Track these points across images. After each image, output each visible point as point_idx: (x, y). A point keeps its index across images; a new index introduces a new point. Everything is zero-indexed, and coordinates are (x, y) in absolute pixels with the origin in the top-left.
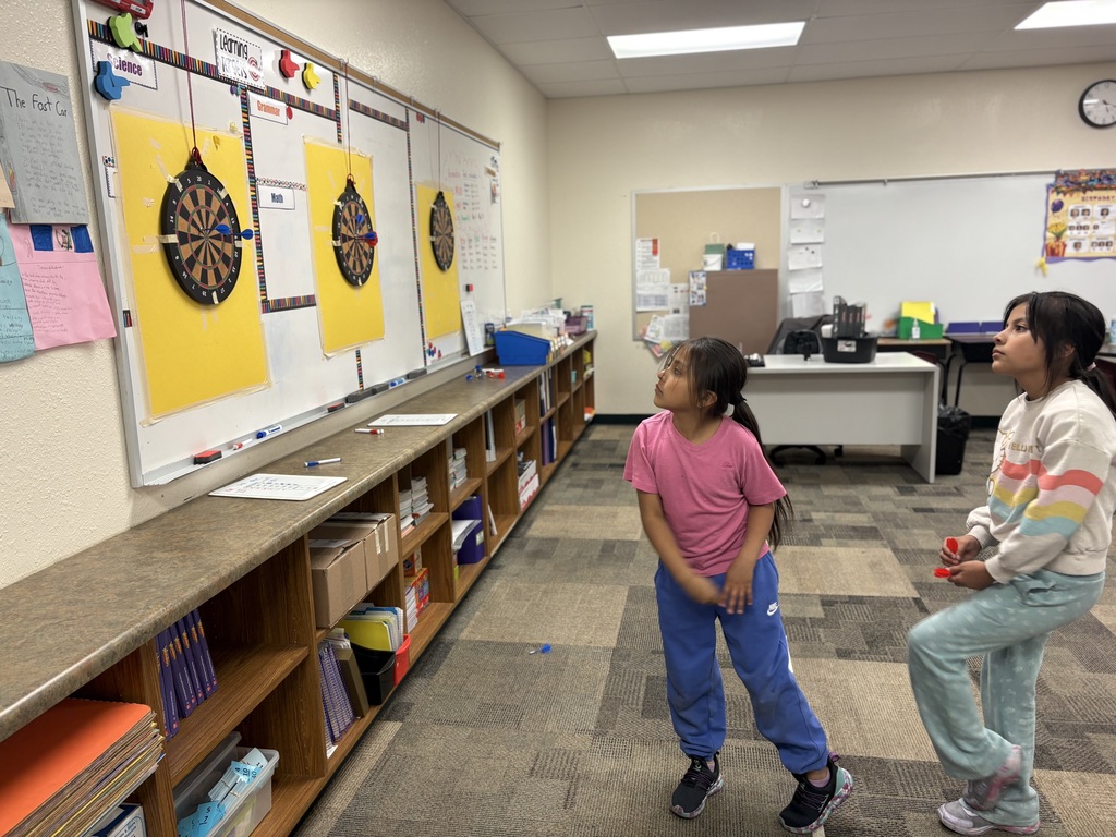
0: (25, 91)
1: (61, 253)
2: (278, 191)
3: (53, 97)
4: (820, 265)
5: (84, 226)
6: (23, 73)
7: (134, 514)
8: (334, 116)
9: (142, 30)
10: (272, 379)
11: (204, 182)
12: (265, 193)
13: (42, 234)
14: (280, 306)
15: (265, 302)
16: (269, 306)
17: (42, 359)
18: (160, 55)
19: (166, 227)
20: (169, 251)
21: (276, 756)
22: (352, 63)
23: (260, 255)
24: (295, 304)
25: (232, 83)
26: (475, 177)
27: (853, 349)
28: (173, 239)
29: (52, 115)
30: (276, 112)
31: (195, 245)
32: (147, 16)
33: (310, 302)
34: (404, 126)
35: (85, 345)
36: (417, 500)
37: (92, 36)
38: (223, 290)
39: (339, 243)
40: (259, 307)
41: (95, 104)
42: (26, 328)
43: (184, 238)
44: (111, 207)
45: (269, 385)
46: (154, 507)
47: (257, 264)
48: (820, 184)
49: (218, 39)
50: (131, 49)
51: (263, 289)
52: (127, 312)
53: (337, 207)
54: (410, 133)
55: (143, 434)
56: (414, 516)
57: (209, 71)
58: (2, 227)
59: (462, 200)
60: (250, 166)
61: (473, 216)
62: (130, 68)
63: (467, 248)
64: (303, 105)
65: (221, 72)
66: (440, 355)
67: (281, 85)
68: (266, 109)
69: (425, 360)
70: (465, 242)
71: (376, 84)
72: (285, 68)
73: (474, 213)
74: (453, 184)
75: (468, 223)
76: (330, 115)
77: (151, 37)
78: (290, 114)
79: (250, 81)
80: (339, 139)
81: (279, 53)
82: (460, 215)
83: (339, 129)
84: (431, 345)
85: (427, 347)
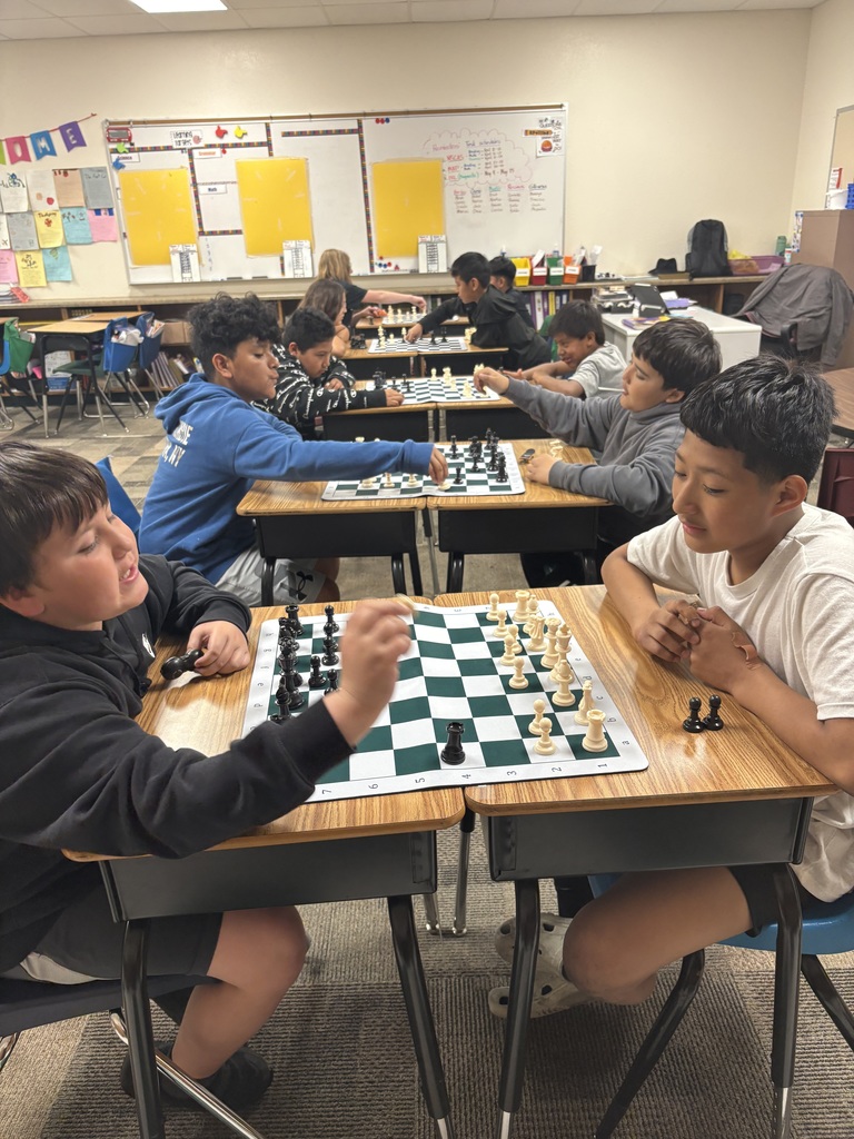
0: (91, 174)
1: (104, 216)
2: (211, 187)
3: (101, 173)
5: (112, 208)
6: (91, 169)
8: (267, 144)
9: (132, 144)
12: (202, 190)
13: (98, 212)
14: (213, 233)
15: (202, 231)
16: (202, 233)
17: (96, 244)
18: (143, 150)
23: (199, 214)
24: (224, 233)
25: (183, 150)
26: (493, 142)
29: (100, 178)
30: (214, 153)
32: (131, 140)
33: (238, 232)
34: (358, 131)
35: (115, 241)
37: (111, 153)
40: (197, 234)
41: (114, 173)
42: (90, 235)
44: (119, 203)
47: (196, 218)
49: (173, 135)
50: (126, 152)
51: (201, 227)
52: (125, 233)
55: (131, 270)
57: (169, 148)
58: (85, 210)
59: (461, 164)
60: (194, 179)
61: (486, 173)
62: (127, 158)
63: (468, 198)
64: (236, 145)
65: (175, 147)
66: (397, 268)
67: (218, 141)
68: (205, 154)
69: (372, 269)
70: (463, 193)
71: (311, 117)
72: (221, 133)
73: (490, 171)
74: (444, 154)
75: (475, 179)
76: (261, 144)
77: (136, 146)
78: (224, 152)
79: (194, 145)
80: (271, 155)
81: (215, 128)
82: (456, 174)
83: (270, 149)
84: (382, 261)
85: (376, 262)
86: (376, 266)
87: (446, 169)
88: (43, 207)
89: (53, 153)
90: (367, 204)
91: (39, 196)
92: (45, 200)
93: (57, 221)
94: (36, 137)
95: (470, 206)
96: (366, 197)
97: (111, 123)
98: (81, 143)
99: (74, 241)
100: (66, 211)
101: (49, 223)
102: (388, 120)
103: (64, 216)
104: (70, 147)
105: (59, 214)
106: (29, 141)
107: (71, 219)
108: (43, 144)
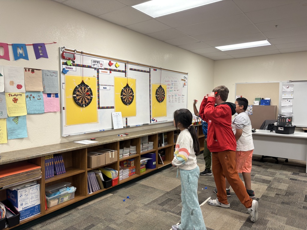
0: (49, 74)
1: (52, 98)
2: (104, 87)
3: (54, 74)
4: (292, 105)
5: (58, 94)
6: (49, 71)
7: (61, 141)
8: (125, 72)
9: (74, 62)
10: (99, 121)
11: (84, 86)
12: (101, 88)
13: (49, 95)
14: (103, 108)
15: (99, 107)
17: (46, 114)
18: (78, 65)
19: (74, 93)
20: (74, 98)
21: (76, 188)
24: (108, 108)
25: (95, 69)
26: (176, 81)
27: (283, 130)
28: (75, 95)
29: (54, 77)
30: (107, 72)
31: (80, 97)
32: (74, 60)
33: (112, 107)
34: (149, 72)
35: (55, 112)
36: (131, 150)
37: (62, 64)
38: (86, 104)
39: (122, 96)
40: (97, 108)
41: (62, 75)
42: (43, 109)
43: (77, 95)
44: (63, 91)
45: (98, 123)
46: (65, 141)
47: (97, 100)
48: (292, 81)
49: (92, 61)
50: (70, 65)
51: (99, 105)
52: (64, 108)
53: (123, 89)
54: (151, 73)
55: (64, 128)
56: (130, 153)
57: (89, 67)
58: (42, 94)
59: (170, 87)
60: (98, 82)
61: (174, 90)
62: (70, 68)
64: (115, 70)
65: (92, 67)
66: (156, 121)
67: (109, 67)
68: (104, 72)
70: (170, 96)
71: (139, 64)
72: (110, 64)
74: (167, 83)
75: (172, 92)
76: (123, 72)
77: (76, 63)
78: (111, 72)
79: (100, 67)
80: (126, 76)
81: (109, 62)
83: (126, 74)
84: (153, 119)
85: (152, 119)
86: (152, 121)
87: (167, 88)
88: (14, 90)
89: (26, 58)
90: (150, 99)
91: (12, 83)
92: (15, 86)
93: (22, 100)
94: (15, 47)
95: (171, 100)
97: (66, 49)
98: (46, 56)
99: (33, 112)
100: (29, 94)
101: (15, 100)
102: (156, 70)
103: (27, 97)
104: (38, 56)
105: (24, 95)
106: (10, 48)
107: (32, 98)
108: (20, 51)
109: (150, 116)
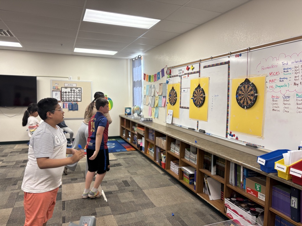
0: (164, 85)
2: (184, 90)
6: (164, 83)
7: (166, 125)
11: (173, 90)
14: (182, 108)
15: (180, 106)
16: (180, 107)
17: (163, 107)
20: (169, 99)
22: (202, 59)
23: (181, 100)
24: (185, 108)
28: (169, 97)
30: (186, 77)
33: (188, 108)
34: (227, 63)
37: (167, 78)
40: (179, 107)
42: (162, 104)
45: (179, 119)
49: (178, 71)
51: (180, 105)
52: (167, 105)
53: (194, 91)
59: (277, 78)
60: (181, 86)
61: (295, 84)
62: (169, 80)
63: (280, 102)
64: (191, 73)
65: (178, 75)
66: (237, 138)
67: (187, 72)
68: (184, 77)
69: (227, 137)
70: (278, 98)
71: (212, 58)
72: (188, 69)
73: (297, 82)
74: (267, 72)
75: (287, 88)
76: (197, 72)
77: (172, 75)
78: (188, 76)
79: (182, 74)
80: (199, 76)
81: (186, 67)
82: (274, 84)
83: (200, 74)
84: (231, 133)
85: (229, 132)
86: (228, 135)
87: (268, 81)
89: (160, 78)
90: (228, 101)
92: (157, 93)
95: (281, 107)
96: (228, 97)
97: (168, 68)
98: (164, 75)
100: (159, 96)
101: (157, 100)
102: (240, 55)
103: (159, 98)
106: (157, 75)
109: (227, 128)
